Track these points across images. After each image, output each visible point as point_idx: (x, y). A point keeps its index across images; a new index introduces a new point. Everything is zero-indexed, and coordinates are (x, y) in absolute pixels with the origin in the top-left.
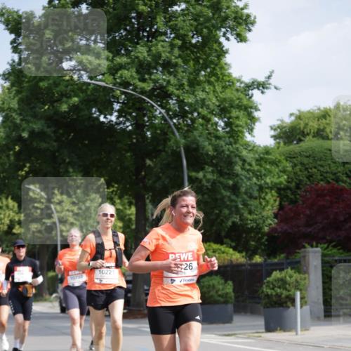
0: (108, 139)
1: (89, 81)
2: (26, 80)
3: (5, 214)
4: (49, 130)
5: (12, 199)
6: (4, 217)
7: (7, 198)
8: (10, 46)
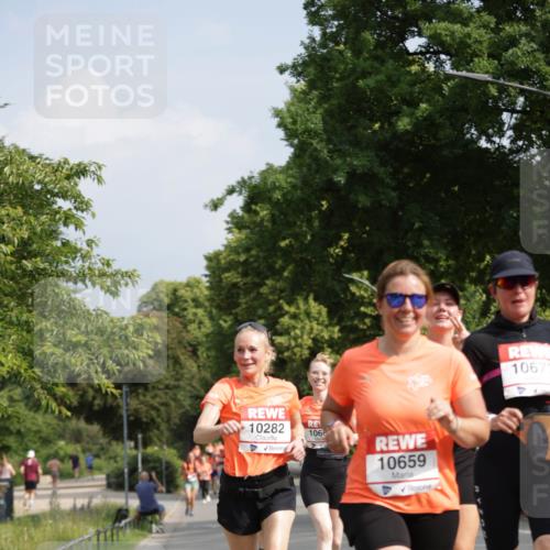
0: (497, 183)
1: (455, 72)
2: (337, 76)
3: (303, 328)
4: (382, 170)
5: (315, 300)
6: (302, 333)
7: (306, 299)
8: (305, 12)
